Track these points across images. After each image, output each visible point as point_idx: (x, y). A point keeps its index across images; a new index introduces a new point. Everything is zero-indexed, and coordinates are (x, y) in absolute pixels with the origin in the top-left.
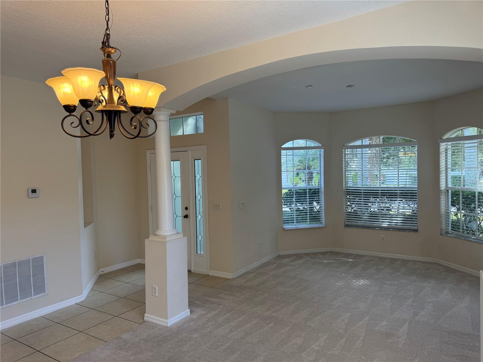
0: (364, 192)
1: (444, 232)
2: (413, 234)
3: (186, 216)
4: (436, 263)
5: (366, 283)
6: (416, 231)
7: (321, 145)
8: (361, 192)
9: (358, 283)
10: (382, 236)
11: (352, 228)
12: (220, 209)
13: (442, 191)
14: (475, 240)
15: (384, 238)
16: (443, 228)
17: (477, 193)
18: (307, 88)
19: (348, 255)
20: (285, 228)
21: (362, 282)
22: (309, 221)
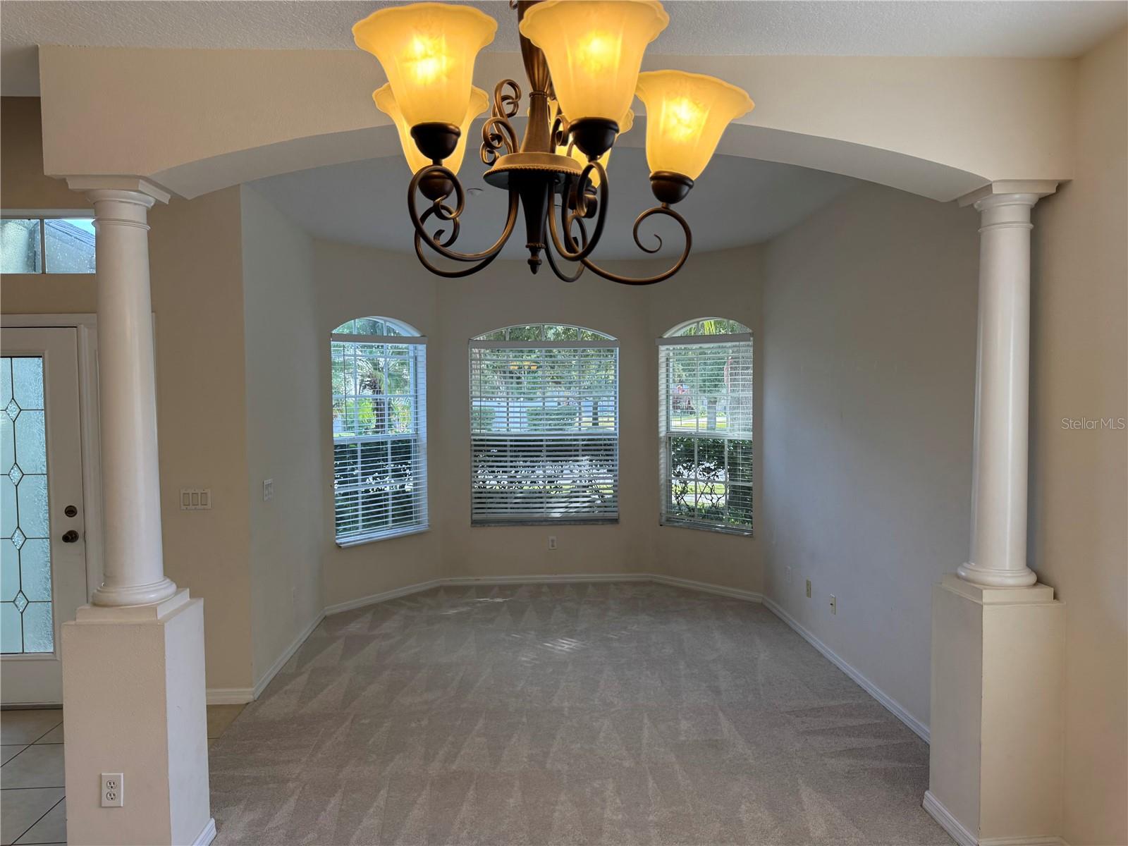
0: (511, 446)
1: (664, 519)
2: (609, 528)
3: (70, 537)
4: (651, 583)
5: (574, 644)
6: (615, 521)
7: (419, 336)
8: (505, 446)
9: (559, 648)
10: (551, 538)
11: (489, 526)
12: (209, 506)
13: (662, 440)
14: (724, 531)
15: (555, 544)
16: (663, 512)
17: (726, 443)
18: (472, 193)
19: (484, 590)
20: (341, 543)
21: (566, 645)
22: (394, 521)
